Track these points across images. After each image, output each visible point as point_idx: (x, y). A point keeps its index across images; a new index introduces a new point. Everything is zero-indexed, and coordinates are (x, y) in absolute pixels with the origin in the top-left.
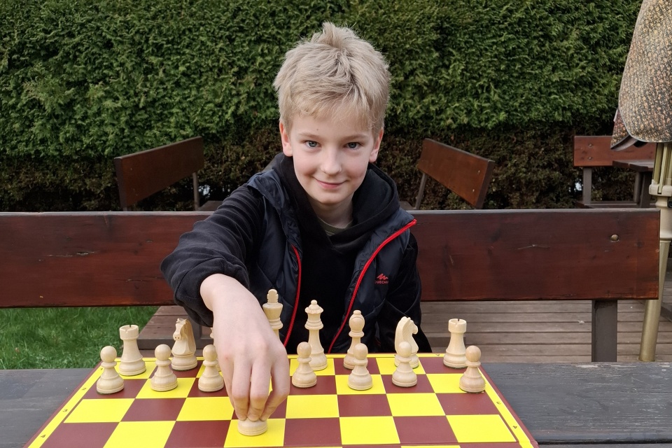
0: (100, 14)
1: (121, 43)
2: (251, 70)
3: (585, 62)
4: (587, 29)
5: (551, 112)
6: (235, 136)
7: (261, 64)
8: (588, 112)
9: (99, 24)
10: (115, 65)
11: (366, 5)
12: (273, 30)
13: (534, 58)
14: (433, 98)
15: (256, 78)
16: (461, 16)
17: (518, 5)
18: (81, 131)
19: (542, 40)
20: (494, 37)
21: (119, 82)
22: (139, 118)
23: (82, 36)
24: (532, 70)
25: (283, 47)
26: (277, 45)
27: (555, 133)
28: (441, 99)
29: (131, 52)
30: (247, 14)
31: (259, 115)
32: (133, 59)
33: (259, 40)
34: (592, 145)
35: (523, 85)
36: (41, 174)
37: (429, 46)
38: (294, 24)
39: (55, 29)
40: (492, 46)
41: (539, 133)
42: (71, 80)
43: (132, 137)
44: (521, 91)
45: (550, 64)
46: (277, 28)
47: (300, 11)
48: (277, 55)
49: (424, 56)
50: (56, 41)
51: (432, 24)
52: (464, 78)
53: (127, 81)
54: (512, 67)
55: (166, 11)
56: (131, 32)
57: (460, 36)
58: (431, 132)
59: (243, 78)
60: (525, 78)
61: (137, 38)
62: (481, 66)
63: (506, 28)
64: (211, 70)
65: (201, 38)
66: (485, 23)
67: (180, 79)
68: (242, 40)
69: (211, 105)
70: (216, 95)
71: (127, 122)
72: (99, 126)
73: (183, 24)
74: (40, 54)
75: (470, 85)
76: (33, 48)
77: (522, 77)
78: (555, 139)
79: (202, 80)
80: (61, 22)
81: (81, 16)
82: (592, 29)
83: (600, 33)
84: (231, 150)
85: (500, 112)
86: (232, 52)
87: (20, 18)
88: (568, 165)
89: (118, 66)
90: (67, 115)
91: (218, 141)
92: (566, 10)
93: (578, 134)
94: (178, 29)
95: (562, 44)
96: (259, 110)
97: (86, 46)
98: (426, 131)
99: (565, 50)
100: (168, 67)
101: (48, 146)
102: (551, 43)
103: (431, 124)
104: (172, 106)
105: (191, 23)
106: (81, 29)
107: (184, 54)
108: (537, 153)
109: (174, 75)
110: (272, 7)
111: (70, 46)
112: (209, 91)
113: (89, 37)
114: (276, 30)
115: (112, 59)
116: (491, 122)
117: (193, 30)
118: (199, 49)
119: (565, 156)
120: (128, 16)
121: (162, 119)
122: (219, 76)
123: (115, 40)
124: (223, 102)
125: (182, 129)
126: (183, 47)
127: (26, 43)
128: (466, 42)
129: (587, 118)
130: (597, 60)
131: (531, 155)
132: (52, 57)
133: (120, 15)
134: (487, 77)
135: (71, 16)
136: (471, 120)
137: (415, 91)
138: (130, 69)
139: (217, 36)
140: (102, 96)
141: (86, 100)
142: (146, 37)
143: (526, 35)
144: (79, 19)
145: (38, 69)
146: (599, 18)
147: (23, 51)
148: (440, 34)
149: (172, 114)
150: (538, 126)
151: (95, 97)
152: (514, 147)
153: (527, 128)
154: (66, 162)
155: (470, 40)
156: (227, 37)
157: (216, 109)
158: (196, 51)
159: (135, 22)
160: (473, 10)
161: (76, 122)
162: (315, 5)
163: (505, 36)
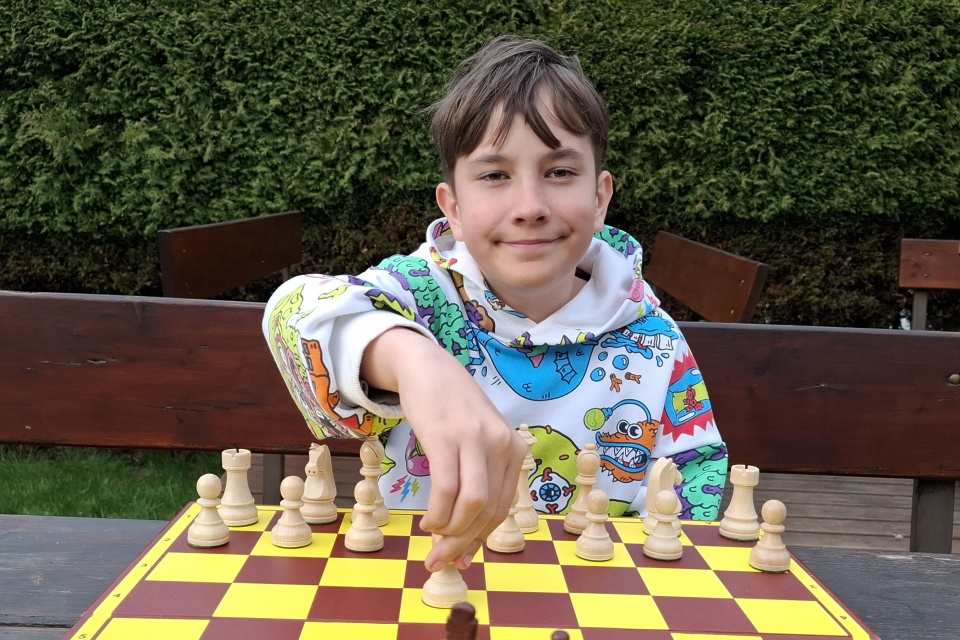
0: (149, 10)
1: (180, 56)
2: (383, 110)
3: (924, 120)
4: (930, 67)
5: (865, 199)
6: (354, 214)
7: (401, 100)
8: (925, 202)
9: (146, 25)
10: (168, 91)
11: (573, 14)
12: (423, 48)
13: (841, 110)
14: (675, 168)
15: (393, 122)
16: (726, 38)
17: (820, 23)
18: (109, 195)
19: (856, 81)
20: (778, 73)
21: (173, 120)
22: (202, 178)
23: (118, 43)
24: (838, 129)
25: (438, 75)
26: (428, 71)
27: (870, 234)
28: (688, 170)
29: (194, 72)
30: (383, 19)
31: (394, 182)
32: (197, 84)
33: (400, 63)
34: (931, 254)
35: (821, 153)
36: (41, 261)
37: (673, 83)
38: (456, 38)
39: (76, 30)
40: (774, 88)
41: (844, 232)
42: (97, 112)
43: (188, 208)
44: (817, 163)
45: (868, 122)
46: (430, 44)
47: (468, 18)
48: (427, 87)
49: (663, 98)
50: (76, 49)
51: (679, 49)
52: (728, 138)
53: (186, 118)
54: (806, 124)
55: (254, 9)
56: (197, 41)
57: (724, 70)
58: (669, 222)
59: (371, 122)
60: (825, 142)
61: (205, 49)
62: (755, 120)
63: (799, 60)
64: (321, 106)
65: (307, 54)
66: (764, 50)
67: (269, 119)
68: (372, 60)
69: (318, 163)
70: (327, 147)
71: (182, 184)
72: (138, 188)
73: (279, 31)
74: (50, 68)
75: (736, 149)
76: (39, 58)
77: (820, 140)
78: (870, 242)
79: (305, 122)
80: (86, 18)
81: (119, 11)
82: (938, 68)
83: (951, 75)
84: (346, 236)
85: (782, 195)
86: (356, 80)
87: (21, 10)
88: (889, 286)
89: (173, 93)
90: (88, 168)
92: (898, 36)
93: (907, 236)
94: (272, 38)
95: (889, 89)
96: (393, 175)
97: (123, 59)
98: (661, 220)
99: (893, 100)
100: (252, 99)
101: (55, 216)
102: (870, 87)
103: (670, 210)
104: (255, 161)
105: (292, 30)
106: (117, 32)
107: (279, 79)
108: (840, 265)
109: (262, 112)
110: (424, 10)
111: (99, 58)
112: (315, 139)
113: (129, 45)
114: (428, 47)
115: (163, 82)
116: (766, 211)
117: (296, 41)
118: (304, 73)
119: (886, 272)
120: (193, 14)
121: (238, 181)
122: (332, 116)
123: (170, 52)
124: (338, 159)
125: (269, 199)
126: (278, 68)
127: (28, 50)
128: (732, 80)
129: (924, 212)
130: (945, 118)
131: (830, 268)
132: (69, 74)
133: (180, 12)
134: (764, 137)
135: (102, 10)
136: (735, 205)
137: (646, 155)
138: (191, 98)
139: (333, 53)
140: (145, 140)
141: (119, 145)
142: (219, 49)
143: (831, 73)
144: (113, 14)
145: (45, 91)
146: (950, 50)
147: (22, 63)
148: (691, 65)
149: (255, 174)
150: (843, 221)
151: (134, 141)
152: (803, 253)
153: (826, 223)
154: (81, 243)
155: (740, 77)
156: (348, 55)
157: (325, 170)
158: (299, 75)
159: (203, 24)
160: (746, 29)
161: (101, 180)
162: (492, 11)
163: (797, 73)
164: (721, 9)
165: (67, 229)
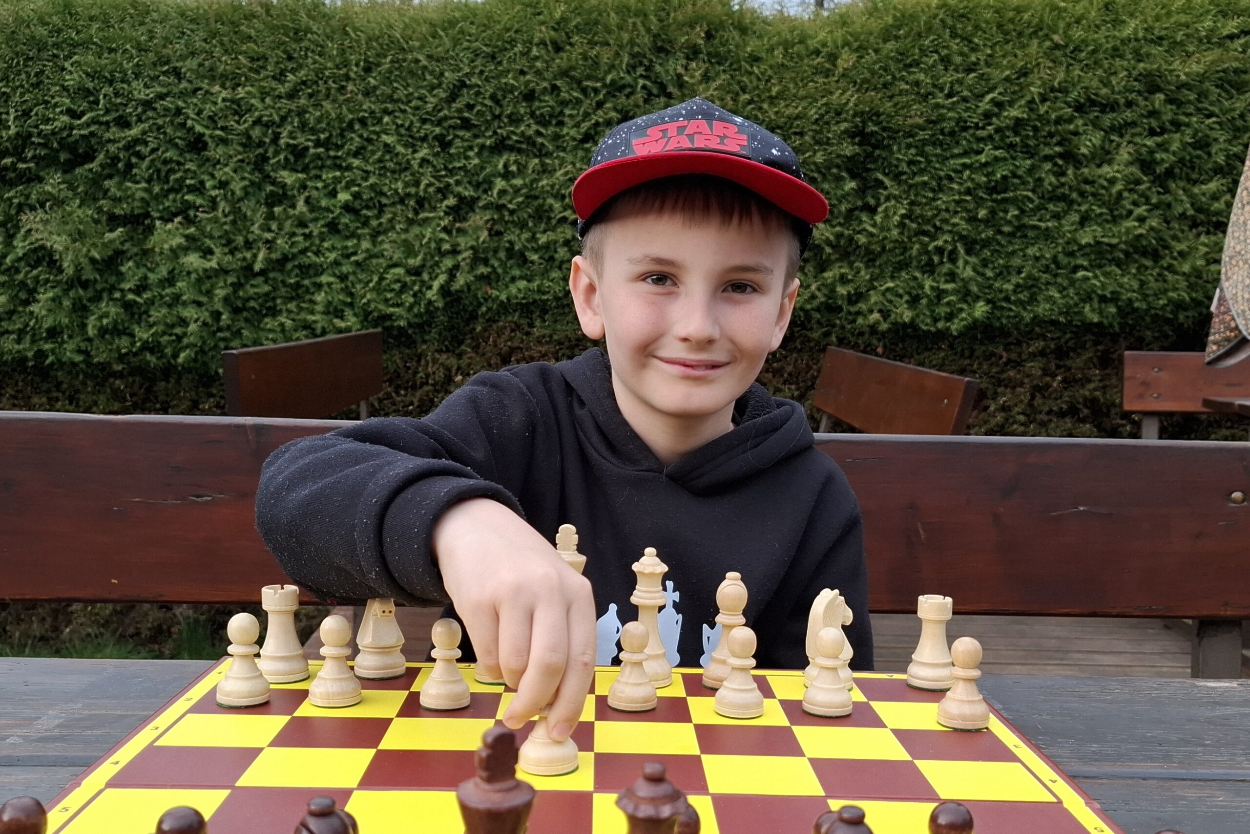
0: (184, 85)
1: (224, 141)
2: (481, 204)
3: (1144, 207)
4: (1149, 143)
5: (1076, 305)
6: (444, 333)
7: (502, 192)
8: (1150, 308)
9: (180, 104)
10: (208, 184)
11: (714, 85)
12: (529, 128)
13: (1043, 197)
14: (843, 271)
15: (493, 219)
16: (902, 112)
17: (1014, 93)
18: (133, 315)
19: (1060, 162)
20: (965, 154)
21: (216, 220)
22: (252, 291)
23: (146, 126)
24: (1040, 220)
25: (548, 161)
26: (536, 156)
27: (1083, 347)
28: (858, 272)
29: (242, 161)
30: (478, 94)
31: (495, 293)
32: (246, 175)
33: (501, 146)
34: (1160, 370)
35: (1021, 250)
36: (44, 400)
37: (838, 167)
38: (571, 116)
39: (92, 110)
40: (961, 172)
41: (1052, 346)
42: (118, 211)
43: (235, 329)
44: (1016, 261)
45: (1076, 211)
46: (537, 123)
47: (584, 91)
48: (535, 176)
49: (826, 186)
50: (92, 134)
51: (844, 126)
52: (906, 234)
53: (231, 218)
54: (1001, 214)
55: (316, 82)
56: (245, 122)
57: (899, 150)
58: (837, 337)
59: (465, 219)
60: (1026, 236)
61: (256, 132)
62: (940, 211)
63: (990, 137)
64: (402, 201)
65: (384, 137)
66: (948, 125)
67: (337, 217)
68: (466, 144)
69: (400, 271)
70: (410, 252)
71: (226, 299)
72: (170, 306)
73: (349, 110)
74: (58, 158)
75: (917, 246)
76: (44, 145)
77: (1019, 234)
78: (1084, 358)
79: (382, 220)
80: (105, 96)
81: (146, 86)
82: (1159, 145)
83: (1174, 153)
84: (435, 361)
85: (974, 301)
86: (446, 168)
87: (22, 86)
88: (1109, 411)
89: (214, 187)
90: (106, 282)
91: (411, 343)
92: (1110, 107)
93: (1129, 348)
94: (340, 118)
95: (1100, 171)
96: (494, 284)
97: (152, 145)
98: (827, 334)
99: (1105, 184)
100: (315, 193)
101: (63, 342)
102: (1077, 168)
103: (838, 322)
104: (319, 270)
105: (365, 107)
106: (144, 112)
107: (349, 168)
108: (1048, 386)
109: (328, 210)
110: (529, 81)
111: (121, 145)
112: (395, 242)
113: (159, 128)
114: (534, 127)
115: (203, 173)
116: (956, 321)
117: (369, 121)
118: (380, 160)
119: (1104, 393)
120: (240, 89)
121: (298, 295)
122: (416, 213)
123: (211, 136)
124: (423, 266)
125: (337, 317)
126: (348, 154)
127: (30, 135)
128: (911, 163)
129: (1148, 319)
130: (1169, 205)
131: (1037, 390)
132: (82, 164)
133: (223, 86)
134: (950, 232)
135: (125, 86)
136: (918, 315)
138: (239, 193)
139: (417, 135)
140: (179, 246)
141: (145, 253)
142: (273, 132)
143: (1030, 153)
144: (139, 90)
145: (52, 185)
146: (1174, 123)
147: (23, 152)
148: (860, 144)
149: (319, 286)
150: (1050, 332)
151: (166, 246)
152: (1003, 372)
153: (1029, 335)
154: (97, 376)
155: (919, 158)
156: (436, 138)
157: (408, 279)
158: (374, 163)
159: (253, 101)
160: (925, 101)
161: (124, 296)
162: (613, 81)
163: (988, 153)
164: (894, 77)
165: (78, 358)
